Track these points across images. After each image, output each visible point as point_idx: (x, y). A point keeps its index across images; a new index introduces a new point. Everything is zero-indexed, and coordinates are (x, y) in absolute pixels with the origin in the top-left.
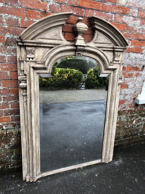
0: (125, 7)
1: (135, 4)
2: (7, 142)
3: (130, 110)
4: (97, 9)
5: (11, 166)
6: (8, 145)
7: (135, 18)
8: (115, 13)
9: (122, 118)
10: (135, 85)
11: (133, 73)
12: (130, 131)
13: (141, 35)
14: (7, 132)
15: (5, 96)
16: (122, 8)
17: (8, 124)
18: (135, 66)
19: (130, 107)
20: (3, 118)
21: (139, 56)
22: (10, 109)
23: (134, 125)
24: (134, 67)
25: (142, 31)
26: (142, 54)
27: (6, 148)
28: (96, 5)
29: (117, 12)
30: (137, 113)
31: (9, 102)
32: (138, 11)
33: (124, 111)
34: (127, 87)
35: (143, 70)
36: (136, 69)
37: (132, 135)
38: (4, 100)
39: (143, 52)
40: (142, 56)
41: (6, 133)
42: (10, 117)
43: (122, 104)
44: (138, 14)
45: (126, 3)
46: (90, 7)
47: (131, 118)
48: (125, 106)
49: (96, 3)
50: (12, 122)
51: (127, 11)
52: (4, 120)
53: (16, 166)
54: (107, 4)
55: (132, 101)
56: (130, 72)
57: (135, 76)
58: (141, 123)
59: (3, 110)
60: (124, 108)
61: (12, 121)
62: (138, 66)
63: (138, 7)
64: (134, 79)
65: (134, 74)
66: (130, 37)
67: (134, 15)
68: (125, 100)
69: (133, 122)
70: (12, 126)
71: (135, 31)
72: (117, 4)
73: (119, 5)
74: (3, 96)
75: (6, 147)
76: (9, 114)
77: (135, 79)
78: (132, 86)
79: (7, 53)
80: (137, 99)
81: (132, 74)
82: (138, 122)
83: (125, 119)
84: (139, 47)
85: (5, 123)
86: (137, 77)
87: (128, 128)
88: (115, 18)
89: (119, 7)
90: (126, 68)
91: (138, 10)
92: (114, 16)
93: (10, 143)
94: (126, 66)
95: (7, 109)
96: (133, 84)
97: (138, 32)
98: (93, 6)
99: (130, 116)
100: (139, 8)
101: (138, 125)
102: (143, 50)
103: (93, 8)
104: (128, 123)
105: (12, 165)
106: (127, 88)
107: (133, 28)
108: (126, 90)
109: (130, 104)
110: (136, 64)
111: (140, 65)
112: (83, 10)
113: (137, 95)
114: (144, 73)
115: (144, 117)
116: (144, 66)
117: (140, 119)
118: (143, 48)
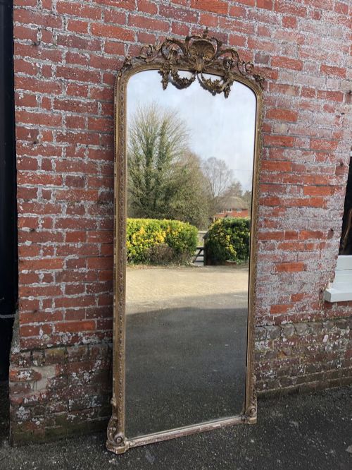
0: (286, 137)
1: (303, 131)
2: (88, 366)
3: (315, 314)
5: (92, 417)
6: (90, 373)
7: (305, 153)
8: (269, 147)
9: (300, 328)
10: (320, 265)
11: (312, 242)
13: (320, 177)
14: (88, 348)
15: (91, 284)
17: (90, 334)
18: (315, 231)
19: (314, 308)
20: (84, 322)
21: (321, 211)
22: (97, 306)
23: (326, 345)
24: (314, 233)
25: (321, 171)
26: (325, 208)
27: (86, 380)
30: (329, 320)
31: (96, 295)
33: (303, 315)
34: (304, 268)
35: (332, 238)
36: (319, 235)
38: (88, 292)
39: (328, 204)
40: (327, 211)
41: (89, 351)
42: (96, 322)
43: (299, 301)
44: (311, 145)
47: (318, 331)
48: (305, 307)
50: (99, 331)
51: (290, 142)
52: (85, 326)
53: (100, 418)
55: (318, 296)
56: (307, 242)
57: (317, 249)
58: (341, 342)
59: (86, 307)
60: (302, 309)
61: (98, 328)
62: (321, 230)
63: (308, 134)
64: (316, 253)
65: (316, 245)
66: (300, 182)
67: (304, 147)
68: (303, 294)
69: (323, 338)
70: (97, 337)
71: (308, 171)
74: (86, 284)
75: (86, 376)
76: (95, 315)
77: (318, 253)
78: (314, 266)
79: (99, 215)
80: (326, 292)
81: (311, 245)
82: (335, 339)
83: (306, 332)
84: (319, 197)
85: (87, 332)
86: (321, 249)
87: (315, 352)
88: (270, 153)
89: (276, 138)
90: (298, 233)
91: (310, 138)
92: (268, 151)
93: (93, 370)
94: (297, 231)
95: (91, 306)
96: (316, 264)
97: (313, 172)
99: (316, 325)
101: (335, 345)
102: (327, 201)
104: (314, 340)
105: (93, 413)
106: (305, 270)
107: (304, 167)
108: (303, 274)
109: (313, 303)
110: (315, 227)
111: (325, 228)
113: (327, 285)
114: (336, 241)
115: (345, 328)
116: (332, 230)
117: (338, 334)
118: (327, 198)
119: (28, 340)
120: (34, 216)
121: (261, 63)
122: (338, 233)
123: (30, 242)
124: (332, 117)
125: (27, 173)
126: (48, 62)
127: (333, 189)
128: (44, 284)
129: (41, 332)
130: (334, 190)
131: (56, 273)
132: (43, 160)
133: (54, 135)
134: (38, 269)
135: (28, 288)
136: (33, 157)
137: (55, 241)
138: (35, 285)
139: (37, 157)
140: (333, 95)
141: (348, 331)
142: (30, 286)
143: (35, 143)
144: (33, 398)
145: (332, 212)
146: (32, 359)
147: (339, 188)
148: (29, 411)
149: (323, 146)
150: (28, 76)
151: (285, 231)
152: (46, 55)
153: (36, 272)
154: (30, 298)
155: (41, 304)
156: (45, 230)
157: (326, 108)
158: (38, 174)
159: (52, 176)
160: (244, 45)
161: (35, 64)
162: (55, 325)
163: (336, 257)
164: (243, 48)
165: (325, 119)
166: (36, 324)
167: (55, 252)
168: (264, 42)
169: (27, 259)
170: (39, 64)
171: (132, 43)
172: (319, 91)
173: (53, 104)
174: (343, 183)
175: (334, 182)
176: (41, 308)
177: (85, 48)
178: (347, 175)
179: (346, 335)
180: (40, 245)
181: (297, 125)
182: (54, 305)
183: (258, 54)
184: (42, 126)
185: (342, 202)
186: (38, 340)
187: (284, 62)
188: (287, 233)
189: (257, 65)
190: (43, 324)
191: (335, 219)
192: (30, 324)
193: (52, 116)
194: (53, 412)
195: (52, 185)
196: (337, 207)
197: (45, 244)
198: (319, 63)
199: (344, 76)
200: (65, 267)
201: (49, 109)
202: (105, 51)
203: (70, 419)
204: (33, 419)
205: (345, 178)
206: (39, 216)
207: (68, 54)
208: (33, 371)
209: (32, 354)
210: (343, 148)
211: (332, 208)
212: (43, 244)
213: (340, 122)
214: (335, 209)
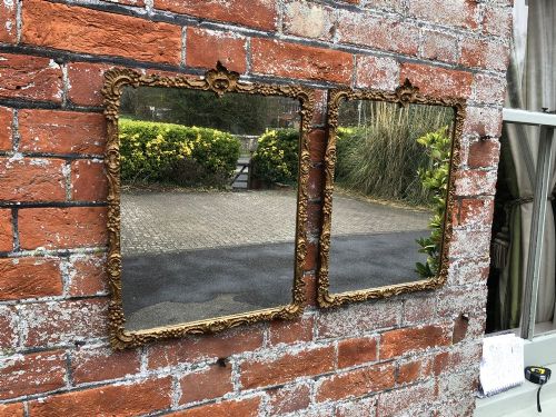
0: (327, 51)
1: (377, 36)
4: (158, 58)
11: (414, 359)
16: (312, 55)
18: (420, 327)
24: (418, 332)
28: (147, 37)
29: (284, 73)
32: (396, 68)
35: (463, 336)
36: (431, 336)
45: (332, 31)
46: (107, 51)
49: (144, 29)
54: (219, 34)
56: (402, 362)
57: (428, 373)
62: (437, 322)
63: (395, 47)
64: (427, 386)
65: (423, 365)
72: (280, 34)
73: (291, 41)
77: (431, 384)
81: (412, 370)
90: (375, 343)
91: (399, 60)
94: (374, 335)
96: (425, 414)
98: (123, 46)
100: (403, 54)
103: (125, 54)
111: (443, 314)
112: (53, 65)
114: (473, 344)
116: (462, 318)
122: (478, 322)
130: (467, 210)
145: (464, 270)
147: (476, 201)
149: (438, 85)
151: (336, 344)
174: (487, 188)
178: (496, 166)
181: (360, 15)
185: (486, 241)
188: (343, 348)
191: (469, 287)
196: (474, 255)
205: (493, 176)
210: (486, 92)
211: (461, 258)
213: (477, 18)
214: (469, 260)
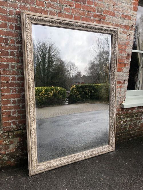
3: (118, 113)
10: (120, 94)
11: (117, 85)
12: (120, 130)
13: (121, 60)
18: (119, 81)
19: (118, 111)
21: (121, 73)
23: (122, 125)
25: (121, 57)
26: (123, 72)
30: (123, 115)
36: (120, 83)
37: (121, 133)
40: (123, 73)
47: (119, 119)
55: (119, 106)
58: (127, 123)
62: (121, 81)
65: (119, 86)
69: (121, 122)
77: (119, 89)
80: (122, 104)
82: (125, 122)
84: (120, 67)
86: (121, 88)
87: (118, 127)
96: (119, 94)
99: (118, 117)
101: (125, 125)
102: (123, 69)
104: (118, 123)
109: (118, 109)
110: (119, 79)
113: (123, 102)
114: (126, 85)
115: (129, 118)
116: (125, 81)
117: (126, 120)
118: (123, 68)
119: (7, 128)
120: (8, 76)
121: (99, 12)
122: (127, 82)
123: (6, 87)
124: (125, 36)
125: (4, 58)
126: (11, 9)
127: (125, 64)
128: (13, 105)
129: (12, 124)
131: (18, 100)
132: (11, 52)
133: (15, 41)
134: (10, 98)
135: (6, 106)
136: (7, 51)
137: (17, 86)
138: (9, 105)
139: (8, 51)
140: (126, 27)
141: (130, 119)
142: (7, 105)
143: (7, 44)
144: (10, 151)
145: (125, 74)
146: (8, 135)
147: (127, 64)
148: (8, 157)
149: (122, 47)
150: (3, 14)
152: (11, 6)
153: (9, 100)
154: (7, 111)
155: (12, 113)
156: (12, 82)
157: (123, 32)
158: (9, 58)
159: (15, 59)
160: (92, 5)
161: (6, 9)
162: (18, 121)
163: (126, 91)
164: (93, 6)
165: (123, 36)
166: (10, 121)
167: (17, 91)
168: (100, 4)
169: (5, 94)
170: (8, 9)
171: (48, 1)
172: (121, 25)
173: (14, 27)
174: (129, 62)
175: (126, 62)
176: (12, 115)
177: (28, 3)
178: (131, 59)
179: (129, 120)
180: (11, 88)
182: (17, 113)
183: (98, 9)
184: (10, 37)
185: (128, 70)
186: (11, 128)
187: (108, 12)
189: (98, 13)
190: (13, 121)
191: (126, 76)
192: (7, 121)
193: (14, 33)
194: (18, 156)
195: (15, 63)
196: (127, 72)
197: (13, 88)
198: (121, 14)
199: (130, 19)
200: (21, 97)
201: (13, 29)
202: (36, 4)
203: (25, 159)
204: (10, 160)
205: (130, 60)
206: (10, 76)
207: (20, 5)
208: (10, 140)
209: (8, 133)
210: (129, 48)
212: (12, 88)
213: (128, 38)
214: (126, 72)
